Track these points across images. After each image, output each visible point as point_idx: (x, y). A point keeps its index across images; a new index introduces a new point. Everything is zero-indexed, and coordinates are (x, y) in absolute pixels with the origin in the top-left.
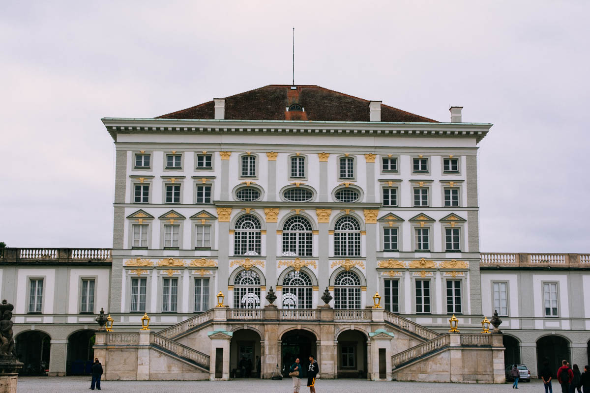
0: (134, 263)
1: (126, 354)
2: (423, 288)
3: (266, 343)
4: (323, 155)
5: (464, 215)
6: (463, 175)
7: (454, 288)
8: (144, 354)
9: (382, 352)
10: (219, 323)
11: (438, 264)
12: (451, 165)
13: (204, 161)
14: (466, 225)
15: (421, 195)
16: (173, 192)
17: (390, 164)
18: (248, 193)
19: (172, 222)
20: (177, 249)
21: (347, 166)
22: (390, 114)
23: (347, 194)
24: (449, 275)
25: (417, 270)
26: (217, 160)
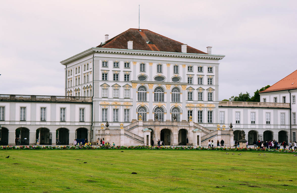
0: (103, 103)
1: (116, 137)
2: (200, 113)
3: (156, 133)
4: (169, 64)
5: (214, 88)
6: (214, 74)
7: (210, 113)
8: (123, 137)
9: (198, 136)
10: (140, 126)
11: (205, 105)
12: (210, 70)
13: (127, 65)
14: (215, 91)
15: (200, 80)
16: (116, 77)
17: (190, 69)
18: (142, 78)
19: (116, 88)
20: (118, 98)
21: (176, 69)
22: (190, 50)
23: (176, 79)
24: (209, 109)
25: (198, 107)
26: (132, 65)
